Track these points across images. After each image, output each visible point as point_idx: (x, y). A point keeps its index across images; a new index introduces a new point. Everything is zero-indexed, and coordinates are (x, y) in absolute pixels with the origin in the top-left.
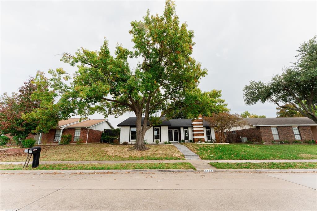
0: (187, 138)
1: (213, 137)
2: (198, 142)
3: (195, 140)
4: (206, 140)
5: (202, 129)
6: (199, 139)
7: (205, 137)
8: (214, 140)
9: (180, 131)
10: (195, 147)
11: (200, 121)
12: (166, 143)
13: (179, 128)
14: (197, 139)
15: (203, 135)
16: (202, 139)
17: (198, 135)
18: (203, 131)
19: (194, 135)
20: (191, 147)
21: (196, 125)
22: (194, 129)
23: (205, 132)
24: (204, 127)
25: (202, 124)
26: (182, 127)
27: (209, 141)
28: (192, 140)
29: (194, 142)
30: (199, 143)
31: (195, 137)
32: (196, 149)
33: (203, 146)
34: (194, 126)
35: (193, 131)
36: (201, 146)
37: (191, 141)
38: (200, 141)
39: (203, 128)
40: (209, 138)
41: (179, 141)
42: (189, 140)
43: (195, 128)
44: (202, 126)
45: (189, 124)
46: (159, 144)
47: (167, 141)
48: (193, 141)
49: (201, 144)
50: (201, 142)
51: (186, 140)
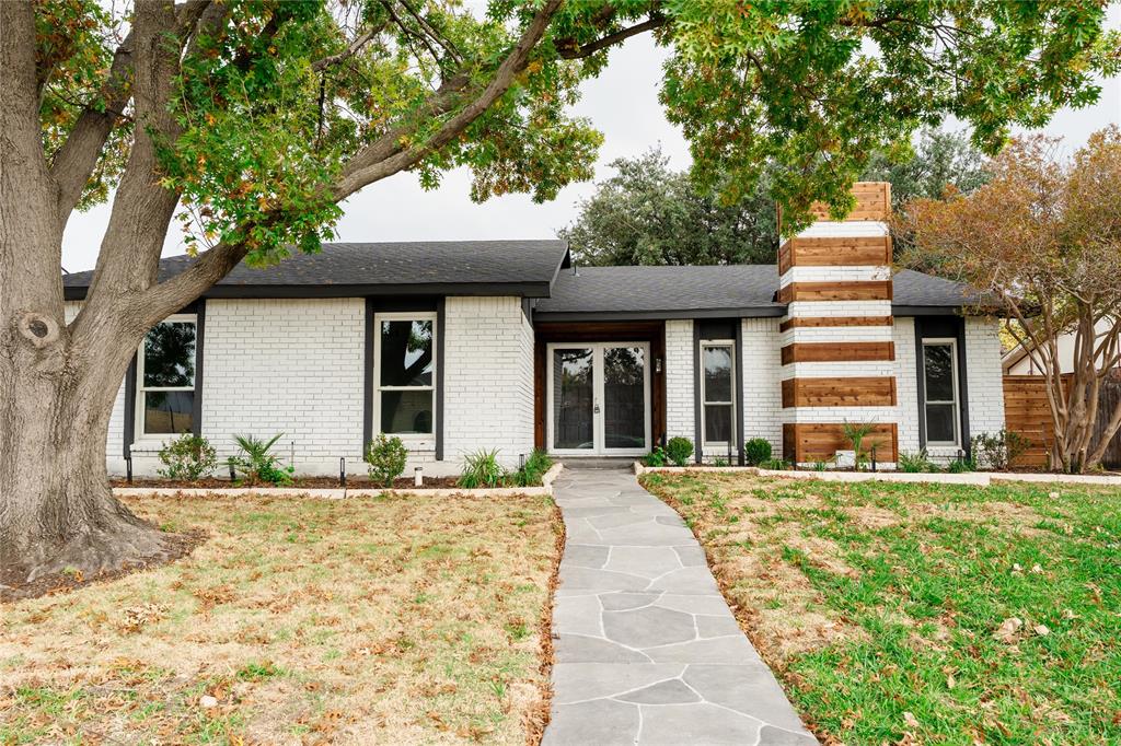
0: (720, 423)
1: (987, 413)
2: (831, 456)
3: (801, 440)
4: (909, 443)
5: (881, 334)
6: (841, 438)
7: (905, 414)
8: (990, 444)
9: (658, 353)
10: (795, 541)
11: (870, 259)
12: (482, 475)
13: (652, 332)
14: (818, 429)
15: (885, 391)
16: (873, 429)
17: (833, 392)
18: (885, 351)
19: (790, 394)
20: (744, 530)
21: (819, 291)
22: (800, 336)
23: (904, 370)
24: (899, 312)
25: (888, 285)
26: (679, 315)
27: (943, 451)
28: (775, 441)
29: (790, 456)
30: (843, 471)
31: (805, 415)
32: (810, 570)
33: (885, 519)
34: (798, 310)
35: (788, 355)
36: (872, 517)
37: (756, 454)
38: (847, 457)
39: (888, 321)
40: (938, 424)
41: (646, 450)
42: (747, 439)
43: (805, 323)
44: (883, 308)
45: (755, 297)
46: (409, 482)
47: (513, 446)
48: (777, 453)
49: (861, 494)
50: (861, 457)
51: (710, 438)
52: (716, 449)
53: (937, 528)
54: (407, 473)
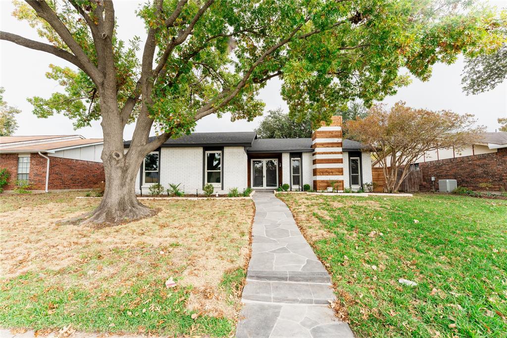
0: (297, 180)
1: (367, 177)
2: (326, 189)
3: (318, 184)
4: (347, 185)
5: (339, 156)
6: (329, 184)
7: (346, 178)
8: (368, 185)
9: (280, 162)
10: (316, 211)
11: (336, 137)
12: (234, 194)
13: (278, 156)
14: (323, 181)
15: (340, 171)
16: (337, 182)
17: (326, 172)
18: (340, 161)
19: (315, 172)
20: (303, 208)
21: (323, 145)
22: (318, 157)
23: (345, 166)
24: (344, 151)
25: (341, 143)
26: (286, 151)
27: (356, 187)
28: (311, 185)
29: (315, 188)
30: (329, 193)
31: (319, 178)
32: (320, 218)
33: (340, 205)
34: (317, 150)
35: (314, 162)
36: (336, 205)
37: (306, 188)
38: (330, 189)
39: (341, 153)
40: (354, 180)
41: (277, 187)
42: (304, 184)
43: (319, 153)
44: (340, 149)
45: (305, 147)
46: (214, 196)
47: (242, 186)
48: (312, 188)
49: (334, 199)
50: (334, 189)
51: (294, 184)
52: (295, 187)
53: (354, 207)
54: (214, 193)
